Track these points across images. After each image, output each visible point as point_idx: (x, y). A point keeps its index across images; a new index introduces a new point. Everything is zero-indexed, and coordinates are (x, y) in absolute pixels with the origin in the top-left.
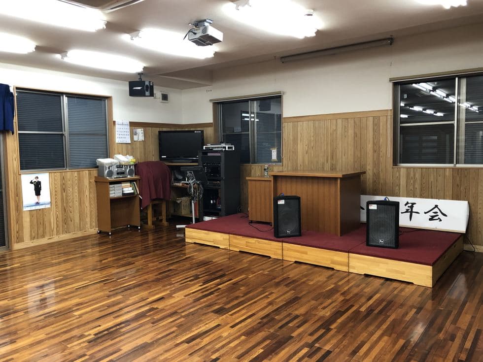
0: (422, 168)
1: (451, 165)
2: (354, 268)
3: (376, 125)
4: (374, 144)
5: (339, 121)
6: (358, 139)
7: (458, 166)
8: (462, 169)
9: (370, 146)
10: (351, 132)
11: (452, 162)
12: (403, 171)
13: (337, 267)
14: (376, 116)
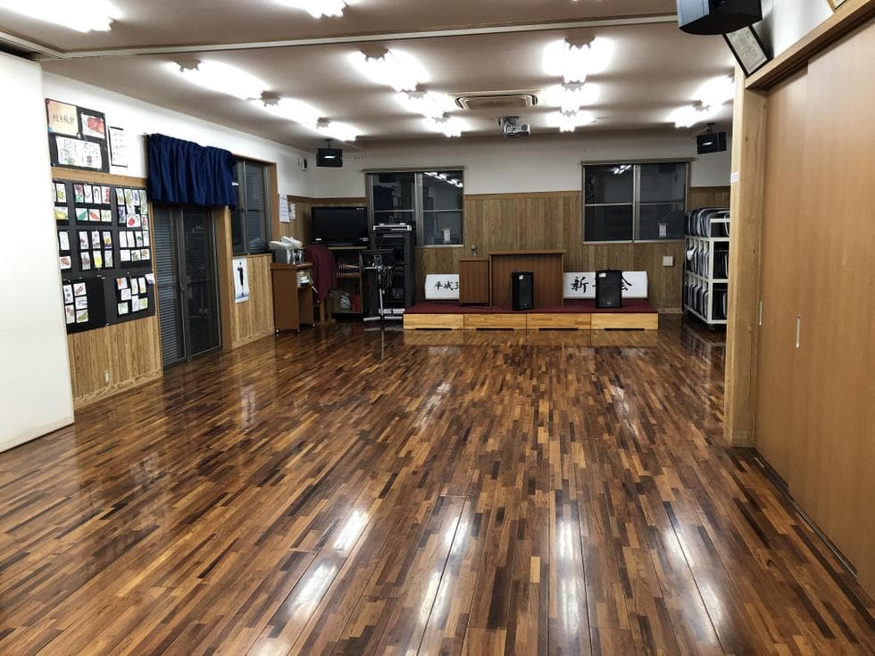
0: (608, 245)
1: (630, 241)
2: (595, 325)
3: (566, 205)
4: (564, 224)
5: (529, 201)
6: (549, 218)
7: (636, 242)
8: (638, 244)
9: (560, 226)
10: (541, 212)
11: (631, 239)
12: (592, 248)
13: (581, 327)
14: (567, 197)
